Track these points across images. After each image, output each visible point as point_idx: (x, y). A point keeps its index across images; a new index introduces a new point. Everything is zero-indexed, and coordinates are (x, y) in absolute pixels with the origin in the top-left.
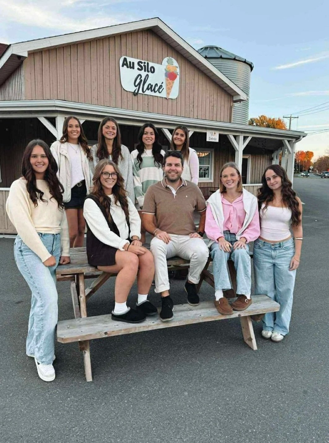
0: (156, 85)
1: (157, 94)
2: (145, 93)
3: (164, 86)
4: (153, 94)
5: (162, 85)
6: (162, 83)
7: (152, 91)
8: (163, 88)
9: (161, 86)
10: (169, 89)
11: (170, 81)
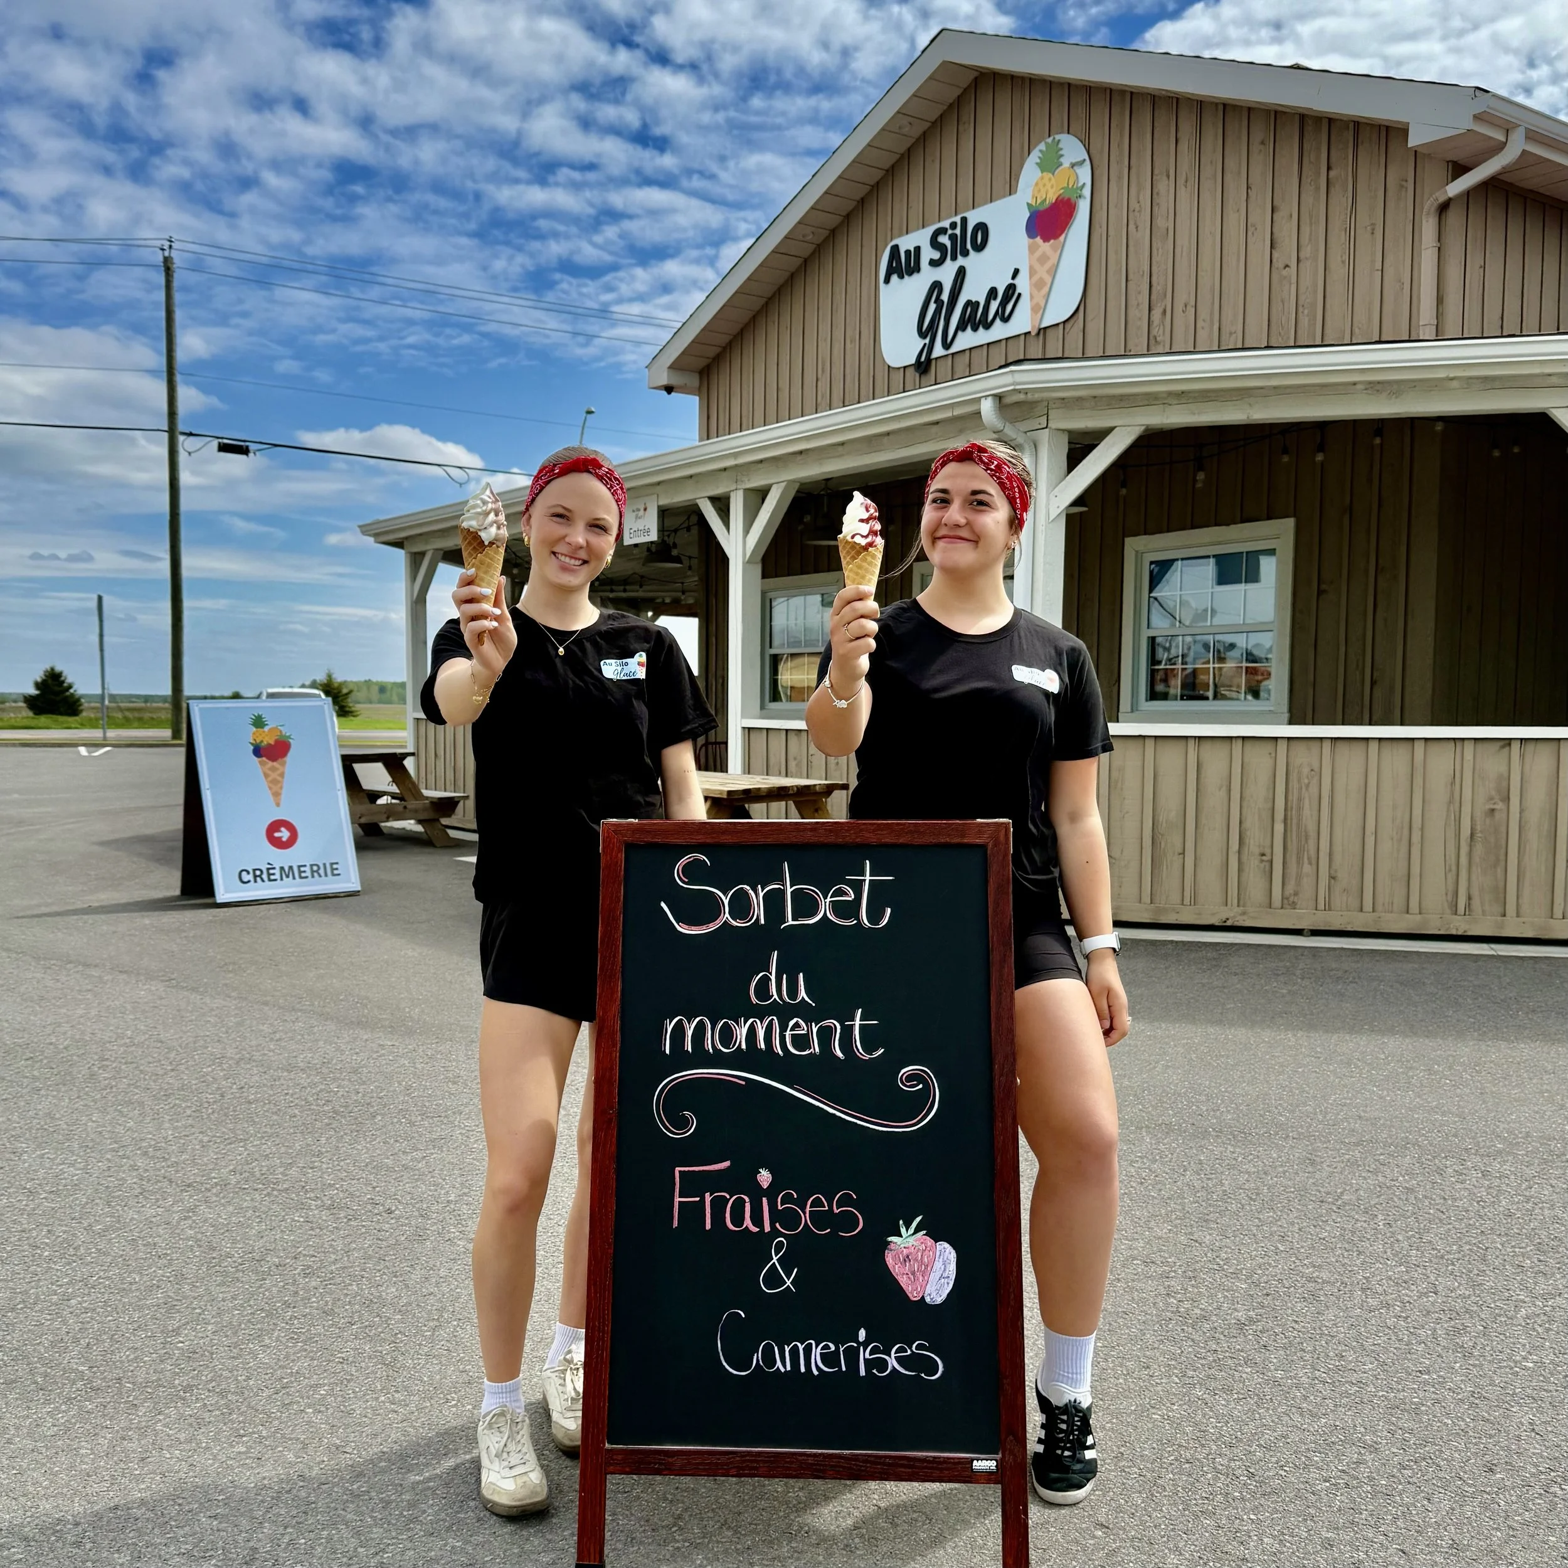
0: (993, 293)
1: (999, 331)
2: (953, 349)
3: (1023, 285)
4: (982, 337)
5: (1015, 282)
6: (1016, 272)
7: (975, 329)
8: (1020, 295)
9: (1011, 288)
10: (1044, 287)
11: (1045, 247)
